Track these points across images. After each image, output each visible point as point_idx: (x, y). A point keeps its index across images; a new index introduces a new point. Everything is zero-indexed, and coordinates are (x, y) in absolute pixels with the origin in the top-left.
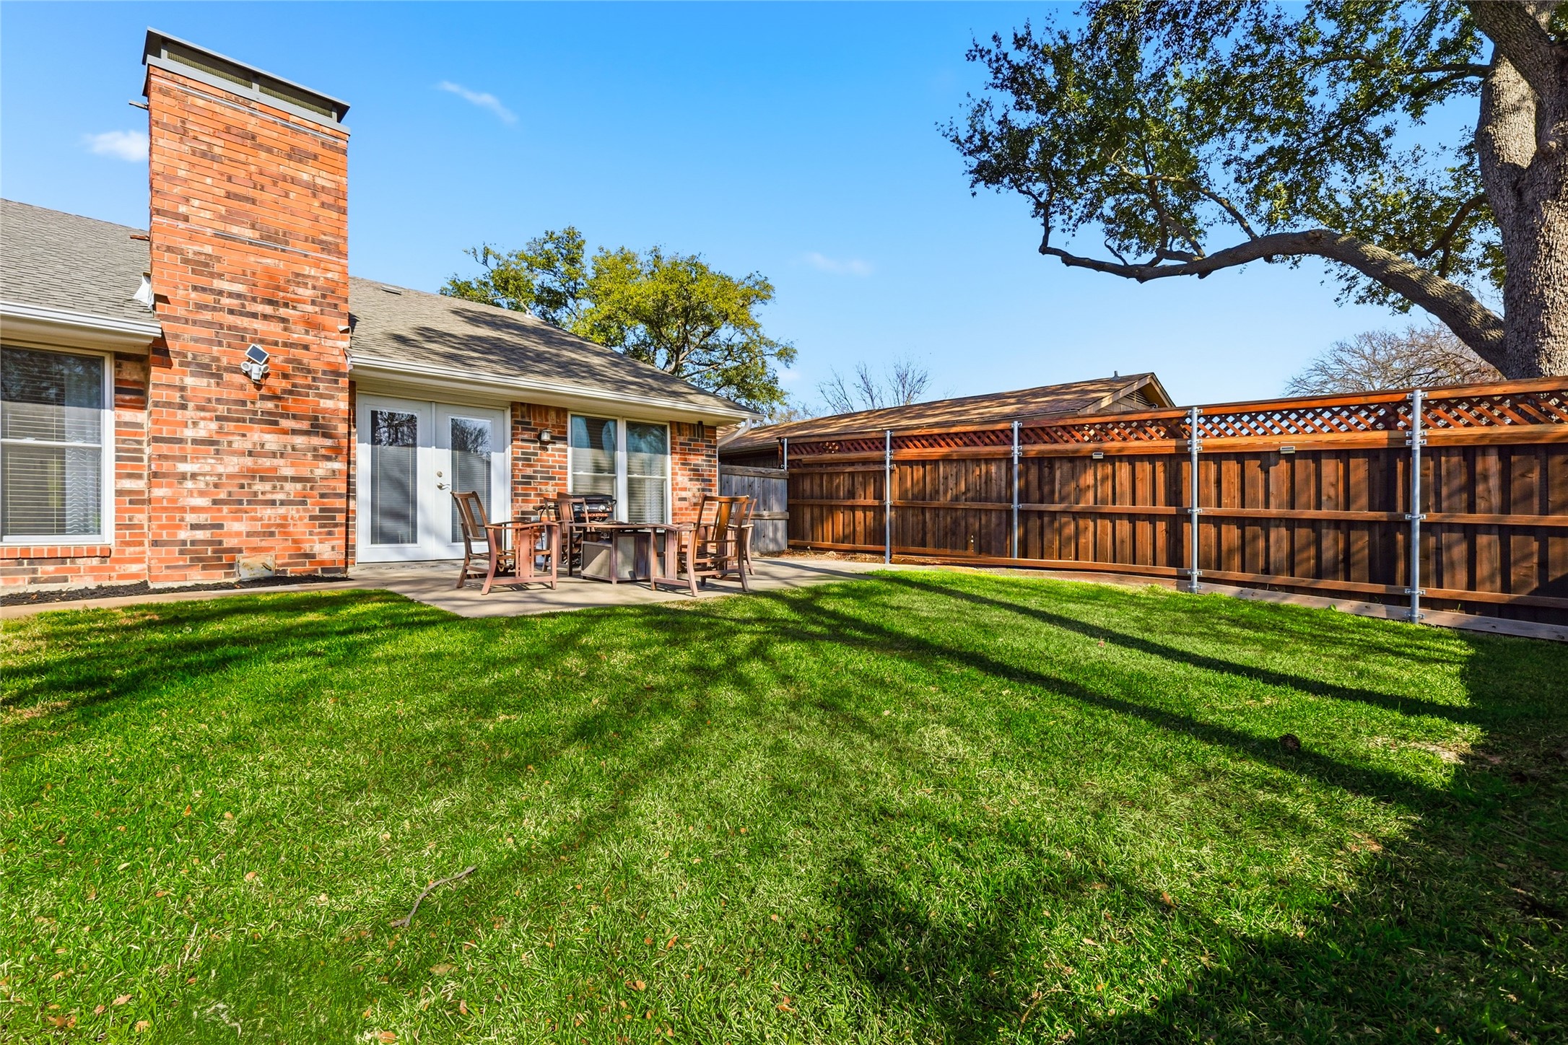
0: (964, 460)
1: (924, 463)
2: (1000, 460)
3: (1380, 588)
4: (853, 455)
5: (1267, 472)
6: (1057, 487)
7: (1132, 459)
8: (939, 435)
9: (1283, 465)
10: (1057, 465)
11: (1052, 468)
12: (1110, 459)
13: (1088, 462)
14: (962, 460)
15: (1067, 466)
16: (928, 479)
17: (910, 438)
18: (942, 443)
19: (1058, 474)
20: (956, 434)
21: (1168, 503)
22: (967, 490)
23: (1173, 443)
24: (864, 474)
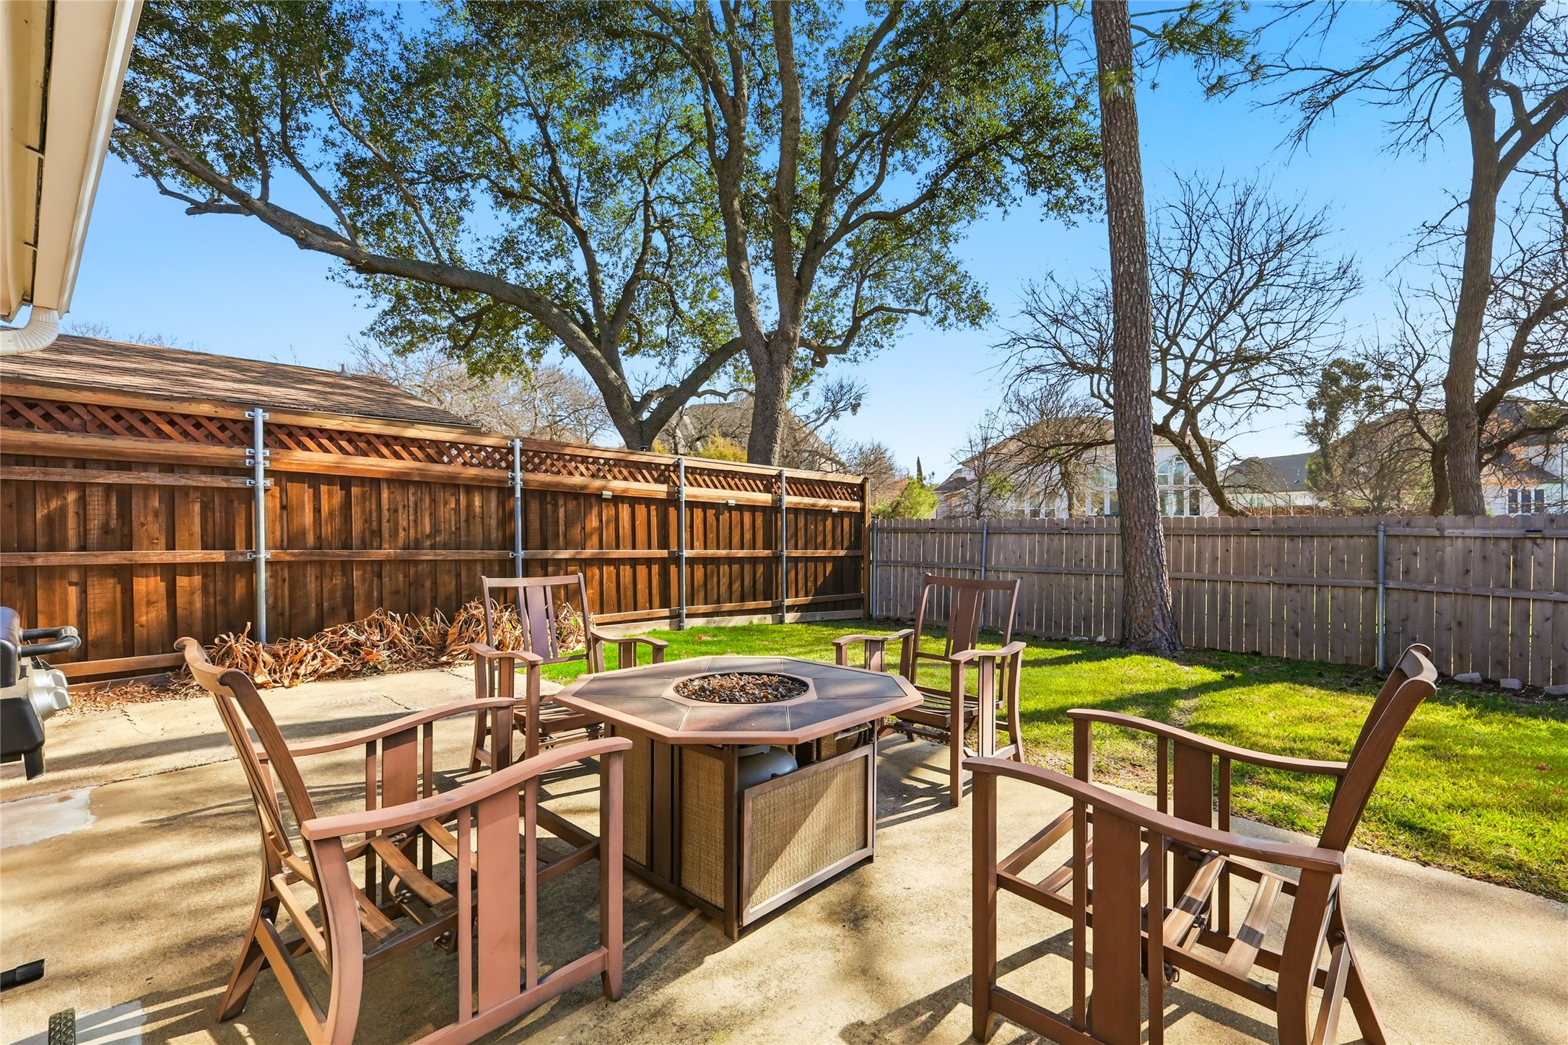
0: (428, 484)
1: (346, 482)
2: (489, 488)
3: (769, 604)
4: (125, 444)
5: (718, 520)
6: (562, 528)
7: (633, 501)
8: (378, 436)
9: (727, 514)
10: (561, 502)
11: (556, 506)
12: (617, 499)
13: (593, 500)
14: (426, 484)
15: (572, 505)
16: (356, 511)
17: (312, 433)
18: (385, 451)
19: (561, 512)
20: (414, 441)
21: (660, 547)
22: (435, 531)
23: (664, 488)
24: (170, 494)
